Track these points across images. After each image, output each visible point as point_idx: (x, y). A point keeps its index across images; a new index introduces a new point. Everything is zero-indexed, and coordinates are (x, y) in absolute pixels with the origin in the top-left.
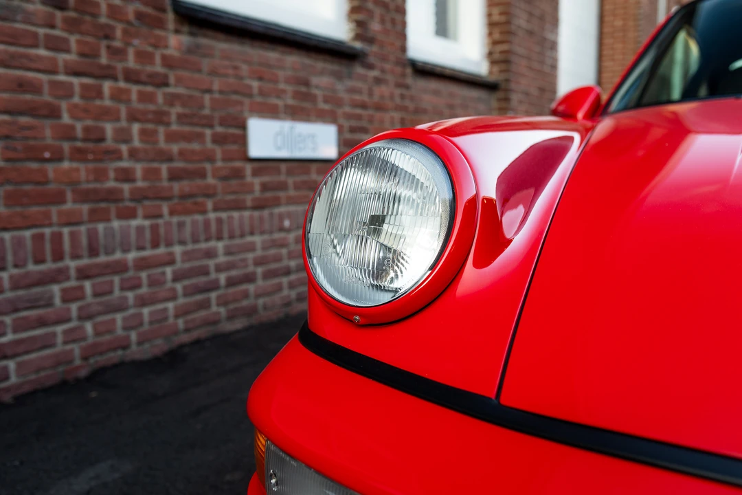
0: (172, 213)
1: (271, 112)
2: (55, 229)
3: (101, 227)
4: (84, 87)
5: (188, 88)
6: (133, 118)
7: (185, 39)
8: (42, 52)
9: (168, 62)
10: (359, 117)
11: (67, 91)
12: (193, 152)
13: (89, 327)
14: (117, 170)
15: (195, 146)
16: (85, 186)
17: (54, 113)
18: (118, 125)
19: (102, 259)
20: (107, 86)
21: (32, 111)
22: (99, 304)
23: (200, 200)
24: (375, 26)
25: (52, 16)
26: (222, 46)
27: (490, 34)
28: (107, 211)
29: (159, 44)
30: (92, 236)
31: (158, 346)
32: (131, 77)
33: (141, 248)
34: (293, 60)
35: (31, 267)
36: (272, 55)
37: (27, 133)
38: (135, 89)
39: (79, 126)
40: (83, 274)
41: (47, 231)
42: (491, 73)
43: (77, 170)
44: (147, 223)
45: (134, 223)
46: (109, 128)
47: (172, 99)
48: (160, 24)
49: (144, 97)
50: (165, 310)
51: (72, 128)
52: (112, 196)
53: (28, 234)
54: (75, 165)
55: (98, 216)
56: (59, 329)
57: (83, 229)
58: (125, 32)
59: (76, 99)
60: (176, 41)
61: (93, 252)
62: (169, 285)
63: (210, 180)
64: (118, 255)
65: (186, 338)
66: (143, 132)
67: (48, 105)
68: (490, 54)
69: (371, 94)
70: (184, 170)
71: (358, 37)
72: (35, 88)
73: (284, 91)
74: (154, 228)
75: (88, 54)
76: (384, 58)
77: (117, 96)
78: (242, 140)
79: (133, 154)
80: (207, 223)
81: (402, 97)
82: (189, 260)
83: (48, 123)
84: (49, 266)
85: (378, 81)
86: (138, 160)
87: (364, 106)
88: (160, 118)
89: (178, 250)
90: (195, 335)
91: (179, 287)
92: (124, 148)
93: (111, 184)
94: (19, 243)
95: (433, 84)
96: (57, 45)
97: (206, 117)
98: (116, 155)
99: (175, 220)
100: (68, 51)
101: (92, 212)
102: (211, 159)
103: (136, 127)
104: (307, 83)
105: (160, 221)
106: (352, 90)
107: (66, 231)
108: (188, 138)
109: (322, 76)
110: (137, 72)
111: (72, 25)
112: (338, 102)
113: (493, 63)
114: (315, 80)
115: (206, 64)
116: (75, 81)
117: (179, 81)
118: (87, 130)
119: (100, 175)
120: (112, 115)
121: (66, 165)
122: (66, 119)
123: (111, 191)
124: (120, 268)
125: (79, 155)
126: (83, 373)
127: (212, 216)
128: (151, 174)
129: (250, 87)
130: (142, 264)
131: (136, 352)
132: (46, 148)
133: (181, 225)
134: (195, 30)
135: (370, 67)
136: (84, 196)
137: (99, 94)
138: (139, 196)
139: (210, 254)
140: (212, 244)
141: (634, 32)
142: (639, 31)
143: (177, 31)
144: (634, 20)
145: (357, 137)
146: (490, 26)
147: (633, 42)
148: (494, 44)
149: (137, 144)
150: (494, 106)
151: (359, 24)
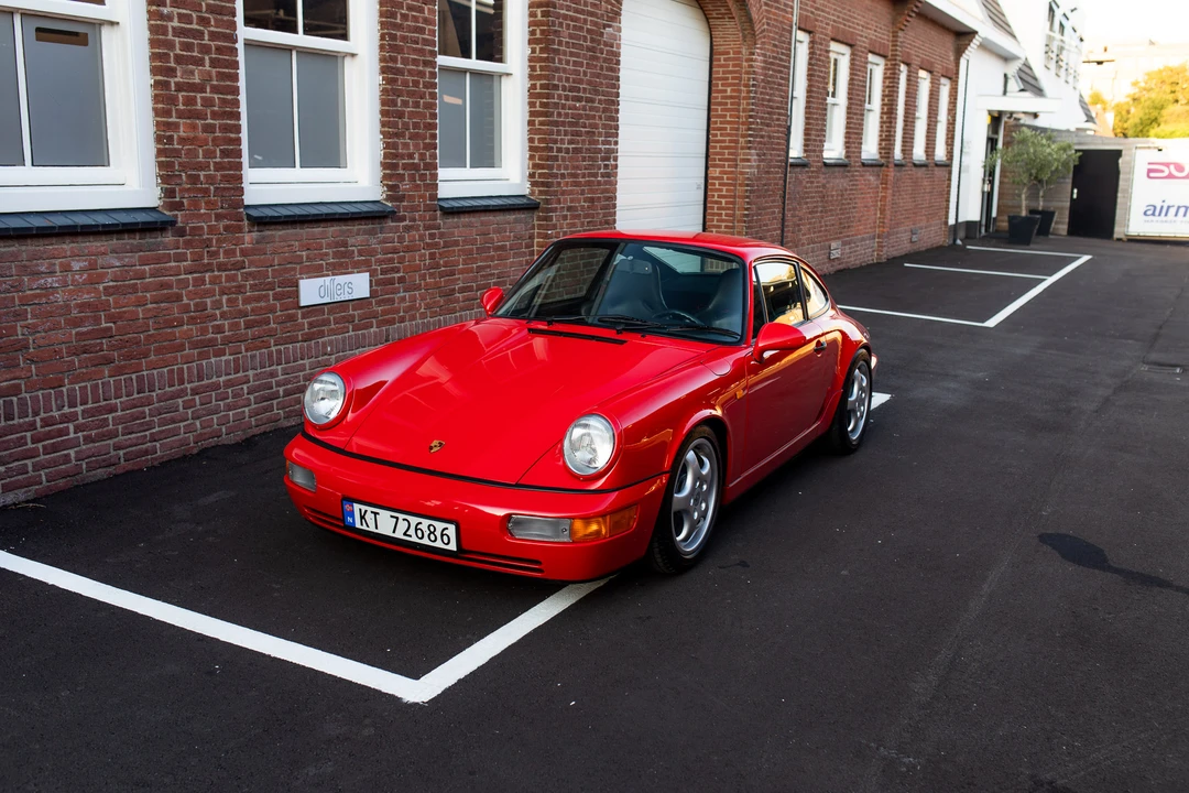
0: (247, 350)
1: (317, 272)
2: (180, 366)
3: (204, 363)
4: (195, 279)
5: (257, 267)
6: (223, 293)
7: (255, 235)
8: (173, 264)
9: (244, 253)
10: (391, 260)
11: (185, 283)
12: (261, 308)
13: (198, 423)
14: (212, 326)
15: (263, 304)
16: (195, 339)
17: (179, 298)
18: (214, 299)
19: (205, 382)
20: (207, 275)
21: (168, 299)
22: (203, 409)
23: (265, 339)
24: (405, 186)
25: (178, 242)
26: (279, 233)
27: (532, 158)
28: (208, 352)
29: (239, 241)
30: (200, 368)
31: (238, 436)
32: (221, 267)
33: (227, 374)
34: (332, 229)
35: (167, 389)
36: (317, 230)
37: (164, 312)
38: (224, 274)
39: (192, 303)
40: (195, 392)
41: (175, 367)
42: (532, 193)
43: (192, 330)
44: (232, 358)
45: (224, 358)
46: (208, 300)
47: (247, 276)
48: (240, 229)
49: (230, 279)
50: (244, 412)
51: (189, 305)
52: (212, 343)
53: (165, 370)
54: (190, 327)
55: (203, 356)
56: (182, 424)
57: (194, 364)
58: (218, 240)
59: (191, 288)
60: (249, 237)
61: (200, 378)
62: (246, 396)
63: (272, 325)
64: (214, 379)
65: (256, 431)
66: (229, 300)
67: (177, 294)
68: (532, 176)
69: (401, 239)
70: (255, 321)
71: (389, 198)
72: (168, 286)
73: (327, 254)
74: (236, 361)
75: (198, 258)
76: (414, 209)
77: (214, 281)
78: (296, 294)
79: (223, 315)
80: (270, 355)
81: (432, 236)
82: (259, 380)
83: (176, 304)
84: (177, 387)
85: (408, 229)
86: (225, 319)
87: (395, 251)
88: (240, 289)
89: (251, 373)
90: (262, 429)
91: (252, 397)
92: (217, 312)
93: (211, 335)
94: (161, 375)
95: (465, 219)
96: (180, 258)
97: (269, 283)
98: (213, 317)
99: (249, 354)
100: (186, 261)
101: (199, 354)
102: (272, 310)
103: (225, 298)
104: (345, 244)
105: (240, 356)
106: (384, 241)
107: (185, 367)
108: (258, 299)
109: (357, 237)
110: (225, 264)
111: (188, 244)
112: (372, 253)
113: (534, 184)
114: (351, 241)
115: (269, 248)
116: (190, 276)
117: (252, 263)
118: (196, 305)
119: (204, 331)
120: (210, 293)
121: (185, 327)
122: (185, 301)
123: (210, 340)
124: (216, 387)
125: (192, 320)
126: (195, 451)
127: (273, 349)
128: (235, 326)
129: (302, 256)
130: (229, 384)
131: (225, 439)
132: (175, 319)
133: (253, 357)
134: (261, 228)
135: (403, 219)
136: (194, 345)
137: (203, 281)
138: (227, 341)
139: (273, 375)
140: (274, 367)
141: (744, 98)
142: (750, 98)
143: (250, 232)
144: (746, 86)
145: (389, 276)
146: (531, 149)
147: (744, 110)
148: (535, 166)
149: (225, 308)
150: (536, 223)
151: (390, 188)
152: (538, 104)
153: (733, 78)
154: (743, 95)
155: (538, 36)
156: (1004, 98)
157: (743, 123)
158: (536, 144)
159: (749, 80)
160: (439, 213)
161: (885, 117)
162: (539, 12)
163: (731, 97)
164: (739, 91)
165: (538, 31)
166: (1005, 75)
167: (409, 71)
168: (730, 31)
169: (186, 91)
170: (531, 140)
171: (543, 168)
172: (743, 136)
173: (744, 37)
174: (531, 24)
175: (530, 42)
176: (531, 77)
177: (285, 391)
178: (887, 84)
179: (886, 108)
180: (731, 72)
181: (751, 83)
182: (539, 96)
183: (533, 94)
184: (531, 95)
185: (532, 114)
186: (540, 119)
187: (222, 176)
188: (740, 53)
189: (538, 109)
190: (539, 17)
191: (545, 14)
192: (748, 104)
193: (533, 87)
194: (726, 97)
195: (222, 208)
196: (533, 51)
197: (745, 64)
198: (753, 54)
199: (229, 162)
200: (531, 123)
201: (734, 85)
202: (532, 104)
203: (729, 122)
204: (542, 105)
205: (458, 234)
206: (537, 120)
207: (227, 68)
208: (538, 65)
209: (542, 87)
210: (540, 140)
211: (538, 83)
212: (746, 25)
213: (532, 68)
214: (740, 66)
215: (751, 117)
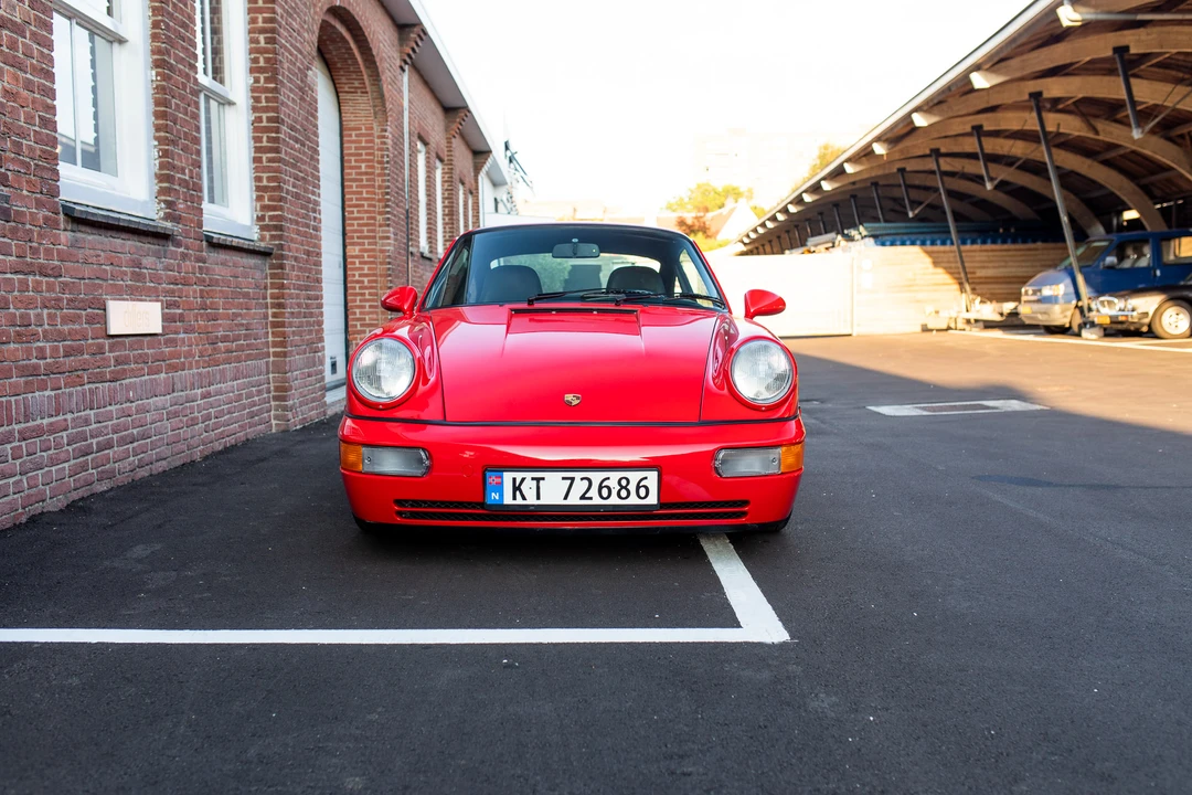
0: (66, 385)
1: (119, 294)
2: (8, 398)
3: (30, 395)
4: (20, 282)
5: (72, 277)
6: (44, 305)
7: (69, 234)
9: (61, 256)
10: (173, 293)
11: (11, 285)
12: (76, 332)
13: (25, 481)
14: (37, 349)
15: (77, 327)
16: (21, 363)
17: (6, 305)
18: (37, 312)
19: (31, 424)
20: (30, 280)
22: (30, 461)
23: (79, 373)
24: (181, 206)
25: (5, 227)
26: (88, 237)
27: (259, 198)
28: (33, 383)
29: (56, 241)
30: (26, 404)
31: (62, 501)
32: (42, 271)
33: (50, 415)
34: (131, 244)
36: (119, 241)
38: (44, 281)
39: (18, 314)
40: (22, 436)
42: (262, 239)
43: (18, 350)
44: (53, 393)
45: (46, 394)
46: (32, 315)
47: (64, 288)
48: (55, 225)
49: (49, 287)
50: (64, 470)
51: (15, 316)
52: (35, 371)
54: (16, 346)
55: (29, 388)
56: (11, 481)
57: (21, 398)
58: (39, 234)
59: (16, 293)
60: (65, 238)
61: (26, 418)
62: (65, 448)
63: (86, 356)
64: (39, 422)
65: (76, 496)
66: (49, 317)
67: (5, 299)
68: (261, 219)
69: (179, 270)
70: (72, 348)
71: (167, 217)
73: (125, 273)
74: (57, 399)
75: (21, 255)
76: (187, 235)
77: (36, 288)
78: (104, 320)
79: (45, 335)
80: (84, 395)
81: (201, 270)
82: (76, 427)
84: (5, 429)
85: (184, 256)
86: (48, 341)
87: (175, 282)
88: (58, 304)
89: (69, 417)
91: (70, 450)
92: (40, 330)
93: (34, 361)
95: (222, 256)
96: (6, 251)
97: (82, 301)
98: (36, 337)
99: (67, 391)
100: (11, 254)
101: (26, 385)
102: (85, 337)
103: (46, 311)
104: (139, 265)
105: (60, 392)
106: (167, 268)
107: (13, 399)
108: (73, 320)
109: (149, 256)
110: (45, 267)
111: (13, 233)
112: (159, 280)
113: (262, 228)
114: (144, 261)
115: (80, 254)
116: (15, 278)
117: (67, 271)
118: (22, 317)
119: (29, 354)
120: (34, 304)
121: (12, 346)
122: (12, 309)
123: (34, 367)
124: (40, 432)
125: (18, 338)
126: (24, 519)
127: (87, 387)
128: (54, 352)
129: (106, 271)
130: (51, 429)
131: (51, 504)
132: (4, 333)
133: (71, 395)
134: (75, 227)
135: (178, 244)
136: (21, 372)
137: (27, 287)
138: (49, 371)
139: (87, 422)
140: (88, 412)
141: (379, 175)
142: (385, 175)
143: (65, 230)
144: (379, 162)
145: (172, 311)
146: (258, 189)
147: (380, 187)
148: (264, 208)
149: (46, 327)
150: (268, 271)
151: (170, 204)
152: (265, 139)
153: (367, 154)
154: (377, 171)
155: (262, 63)
156: (497, 215)
157: (379, 201)
158: (265, 183)
159: (382, 156)
160: (204, 243)
161: (447, 218)
162: (262, 38)
163: (366, 173)
164: (373, 167)
165: (262, 60)
166: (496, 199)
167: (180, 70)
168: (361, 107)
169: (9, 29)
170: (258, 179)
171: (275, 210)
172: (380, 213)
173: (375, 113)
174: (251, 51)
175: (252, 71)
176: (255, 109)
177: (98, 443)
178: (446, 187)
179: (447, 210)
180: (364, 148)
181: (386, 159)
182: (266, 130)
183: (257, 129)
184: (256, 130)
185: (257, 150)
186: (269, 155)
187: (41, 150)
188: (372, 128)
189: (265, 144)
190: (262, 43)
191: (268, 41)
192: (383, 181)
193: (259, 119)
194: (361, 174)
195: (41, 193)
196: (257, 80)
197: (376, 140)
198: (386, 131)
199: (48, 134)
200: (256, 160)
201: (368, 161)
202: (257, 139)
203: (366, 199)
204: (270, 140)
205: (219, 272)
206: (264, 157)
207: (43, 13)
208: (263, 96)
209: (269, 120)
210: (269, 179)
211: (264, 116)
212: (378, 102)
213: (257, 100)
214: (372, 141)
215: (387, 194)
